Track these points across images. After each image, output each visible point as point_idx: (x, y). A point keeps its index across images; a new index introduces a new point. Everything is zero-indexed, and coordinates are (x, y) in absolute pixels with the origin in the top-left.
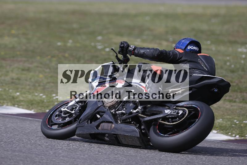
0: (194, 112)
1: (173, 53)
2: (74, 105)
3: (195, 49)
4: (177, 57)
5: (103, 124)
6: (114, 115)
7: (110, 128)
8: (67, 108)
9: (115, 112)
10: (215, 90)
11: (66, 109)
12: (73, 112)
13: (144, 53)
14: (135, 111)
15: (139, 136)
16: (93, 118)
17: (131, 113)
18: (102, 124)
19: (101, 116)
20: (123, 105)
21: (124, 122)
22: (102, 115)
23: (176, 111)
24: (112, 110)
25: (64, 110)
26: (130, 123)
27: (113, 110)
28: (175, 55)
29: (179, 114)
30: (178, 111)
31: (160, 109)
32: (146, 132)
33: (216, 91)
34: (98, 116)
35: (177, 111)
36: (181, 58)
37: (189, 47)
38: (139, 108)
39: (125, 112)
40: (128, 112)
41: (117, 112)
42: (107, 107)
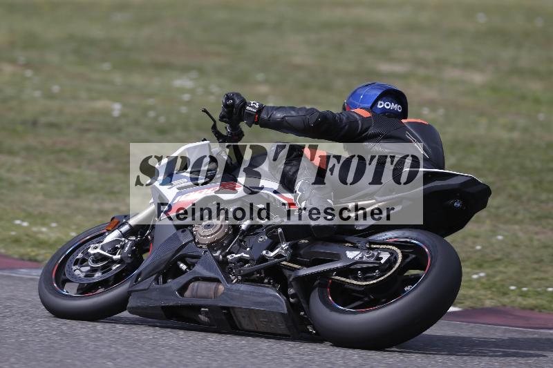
0: (414, 256)
1: (348, 118)
2: (117, 241)
3: (394, 109)
4: (358, 127)
5: (196, 284)
6: (223, 264)
7: (212, 293)
8: (102, 248)
9: (225, 256)
10: (455, 204)
11: (99, 250)
12: (117, 257)
13: (283, 118)
14: (272, 254)
15: (286, 311)
16: (170, 270)
17: (263, 259)
18: (193, 286)
19: (190, 266)
20: (241, 241)
21: (247, 279)
22: (194, 265)
23: (373, 255)
24: (216, 251)
25: (95, 251)
26: (259, 281)
27: (219, 252)
28: (353, 122)
29: (382, 261)
30: (379, 254)
31: (334, 249)
32: (299, 302)
33: (459, 205)
34: (183, 266)
35: (376, 253)
36: (367, 129)
37: (381, 104)
38: (283, 246)
39: (248, 256)
40: (256, 257)
41: (229, 257)
42: (203, 244)
